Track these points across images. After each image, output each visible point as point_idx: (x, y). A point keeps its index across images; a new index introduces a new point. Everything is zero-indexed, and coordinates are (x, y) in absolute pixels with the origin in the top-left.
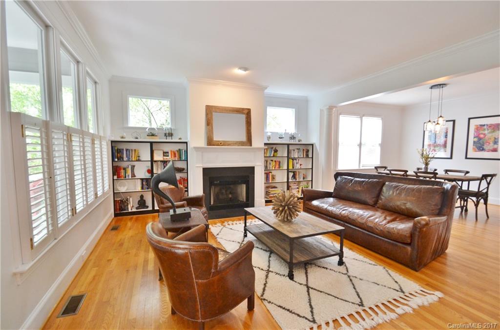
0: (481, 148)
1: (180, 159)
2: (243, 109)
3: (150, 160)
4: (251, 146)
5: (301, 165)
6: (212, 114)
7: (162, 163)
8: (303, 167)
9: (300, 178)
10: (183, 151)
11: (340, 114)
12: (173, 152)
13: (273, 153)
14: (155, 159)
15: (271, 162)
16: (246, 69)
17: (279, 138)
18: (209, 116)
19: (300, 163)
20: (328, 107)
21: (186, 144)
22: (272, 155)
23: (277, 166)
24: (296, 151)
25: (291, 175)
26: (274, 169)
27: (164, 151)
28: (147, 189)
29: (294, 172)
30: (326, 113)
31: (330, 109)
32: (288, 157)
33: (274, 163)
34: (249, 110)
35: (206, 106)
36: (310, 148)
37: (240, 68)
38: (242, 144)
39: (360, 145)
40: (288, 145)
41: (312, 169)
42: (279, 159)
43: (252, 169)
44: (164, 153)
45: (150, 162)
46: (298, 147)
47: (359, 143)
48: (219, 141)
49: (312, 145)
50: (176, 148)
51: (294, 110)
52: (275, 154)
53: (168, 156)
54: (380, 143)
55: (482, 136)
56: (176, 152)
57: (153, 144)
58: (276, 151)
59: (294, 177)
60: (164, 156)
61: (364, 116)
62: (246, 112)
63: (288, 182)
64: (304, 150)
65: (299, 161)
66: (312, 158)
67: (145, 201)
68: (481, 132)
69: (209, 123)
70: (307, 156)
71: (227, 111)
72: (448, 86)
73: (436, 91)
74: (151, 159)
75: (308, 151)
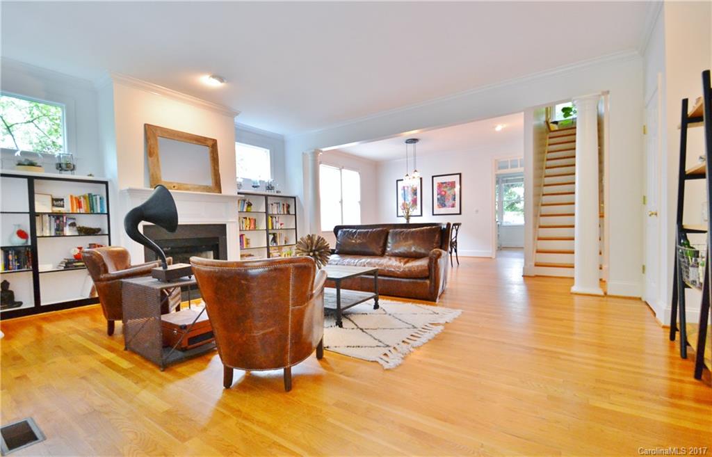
0: (442, 205)
1: (91, 211)
2: (206, 139)
3: (28, 211)
4: (221, 193)
5: (281, 224)
6: (156, 140)
7: (53, 219)
8: (283, 227)
9: (281, 242)
10: (98, 197)
11: (320, 163)
12: (76, 198)
13: (246, 206)
14: (37, 210)
15: (244, 220)
16: (221, 80)
17: (253, 186)
18: (152, 141)
19: (280, 222)
20: (313, 151)
21: (104, 185)
22: (245, 210)
23: (252, 226)
24: (275, 205)
25: (271, 237)
26: (248, 229)
27: (54, 198)
28: (18, 268)
29: (274, 234)
30: (310, 158)
31: (316, 153)
32: (266, 212)
33: (248, 221)
34: (215, 141)
35: (145, 125)
36: (292, 203)
37: (214, 77)
38: (207, 189)
39: (341, 202)
40: (266, 197)
41: (296, 229)
42: (253, 216)
43: (223, 228)
44: (53, 200)
45: (28, 215)
46: (277, 200)
47: (340, 200)
48: (171, 183)
49: (295, 198)
50: (81, 191)
51: (268, 151)
52: (249, 208)
53: (63, 206)
54: (359, 200)
55: (443, 193)
56: (82, 199)
57: (35, 181)
58: (250, 205)
59: (274, 240)
60: (53, 205)
61: (343, 168)
62: (210, 143)
63: (268, 247)
64: (283, 205)
65: (280, 220)
66: (295, 215)
67: (12, 293)
68: (443, 189)
69: (150, 152)
70: (288, 213)
71: (181, 137)
72: (420, 141)
73: (411, 146)
74: (30, 209)
75: (288, 207)
